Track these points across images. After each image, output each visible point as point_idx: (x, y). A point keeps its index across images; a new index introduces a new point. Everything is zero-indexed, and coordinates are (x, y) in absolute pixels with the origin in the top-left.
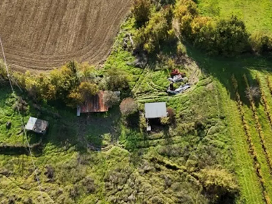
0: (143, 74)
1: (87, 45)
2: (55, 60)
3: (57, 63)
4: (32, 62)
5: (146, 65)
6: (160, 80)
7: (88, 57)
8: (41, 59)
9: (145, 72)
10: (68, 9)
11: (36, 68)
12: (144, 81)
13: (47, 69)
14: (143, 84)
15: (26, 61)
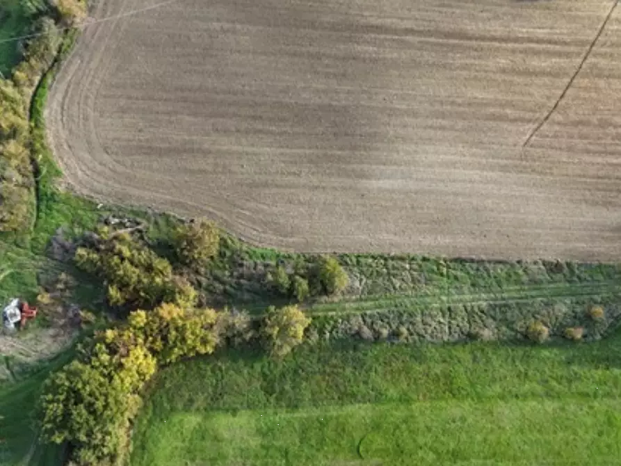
0: (31, 254)
1: (115, 160)
2: (81, 116)
3: (76, 120)
4: (81, 86)
5: (53, 259)
6: (11, 283)
7: (85, 164)
8: (87, 97)
9: (37, 257)
10: (212, 121)
11: (67, 92)
12: (14, 256)
13: (62, 108)
14: (6, 254)
15: (85, 78)
